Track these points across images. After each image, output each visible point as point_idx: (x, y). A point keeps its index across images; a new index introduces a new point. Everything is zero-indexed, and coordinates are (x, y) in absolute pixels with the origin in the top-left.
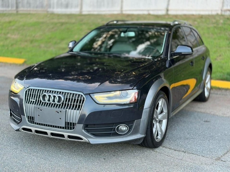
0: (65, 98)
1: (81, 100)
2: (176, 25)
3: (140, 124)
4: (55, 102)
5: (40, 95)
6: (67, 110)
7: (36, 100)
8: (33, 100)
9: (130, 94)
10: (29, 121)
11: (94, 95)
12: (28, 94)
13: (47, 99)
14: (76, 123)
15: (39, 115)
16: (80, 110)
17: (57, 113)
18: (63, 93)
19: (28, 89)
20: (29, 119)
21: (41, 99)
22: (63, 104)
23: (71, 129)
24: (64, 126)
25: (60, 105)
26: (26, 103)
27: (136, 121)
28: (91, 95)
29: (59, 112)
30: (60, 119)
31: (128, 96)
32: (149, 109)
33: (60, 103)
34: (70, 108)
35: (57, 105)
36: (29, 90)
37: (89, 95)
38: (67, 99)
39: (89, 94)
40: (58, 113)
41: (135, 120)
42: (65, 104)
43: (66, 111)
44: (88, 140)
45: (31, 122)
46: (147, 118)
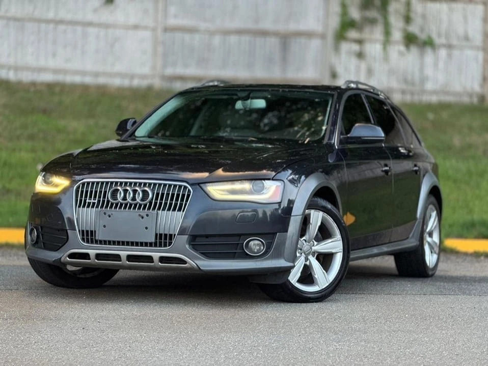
0: (154, 193)
1: (183, 195)
2: (352, 89)
3: (285, 243)
4: (136, 200)
5: (105, 192)
6: (160, 212)
7: (99, 201)
8: (92, 201)
9: (268, 189)
10: (83, 239)
11: (206, 186)
12: (82, 192)
13: (120, 197)
14: (175, 235)
15: (105, 226)
16: (183, 211)
17: (141, 219)
18: (150, 184)
19: (80, 184)
20: (83, 235)
21: (108, 198)
22: (151, 203)
23: (165, 246)
24: (153, 240)
25: (145, 205)
26: (79, 207)
27: (278, 234)
28: (202, 185)
29: (145, 216)
30: (146, 228)
31: (264, 191)
32: (301, 216)
33: (145, 202)
34: (164, 209)
35: (140, 205)
36: (83, 184)
37: (198, 186)
38: (158, 194)
39: (199, 184)
40: (143, 218)
41: (276, 233)
42: (156, 203)
43: (157, 214)
44: (196, 264)
45: (88, 242)
46: (297, 233)
